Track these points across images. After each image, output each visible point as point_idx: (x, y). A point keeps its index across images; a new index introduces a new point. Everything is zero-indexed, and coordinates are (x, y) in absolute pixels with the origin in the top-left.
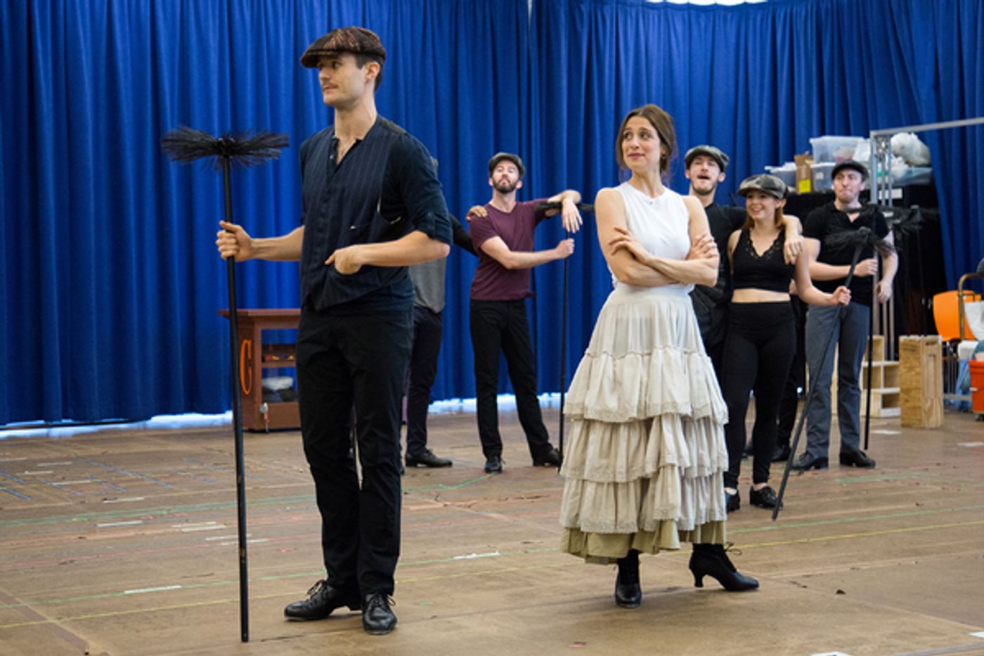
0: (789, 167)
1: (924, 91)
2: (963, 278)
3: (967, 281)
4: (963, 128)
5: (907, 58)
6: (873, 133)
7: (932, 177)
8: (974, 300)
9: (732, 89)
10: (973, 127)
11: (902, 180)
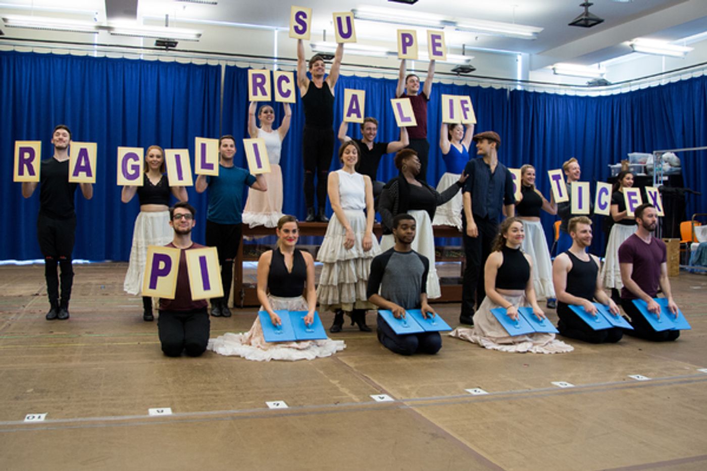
0: (619, 165)
1: (678, 135)
2: (694, 215)
3: (695, 217)
4: (695, 151)
5: (670, 120)
6: (654, 152)
7: (681, 171)
8: (698, 225)
9: (594, 132)
10: (699, 151)
11: (668, 172)
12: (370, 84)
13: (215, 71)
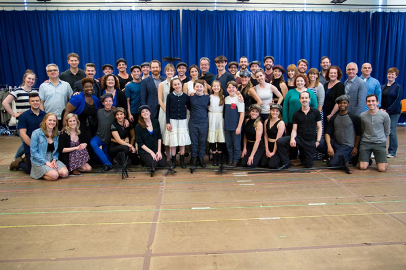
12: (275, 15)
13: (176, 14)
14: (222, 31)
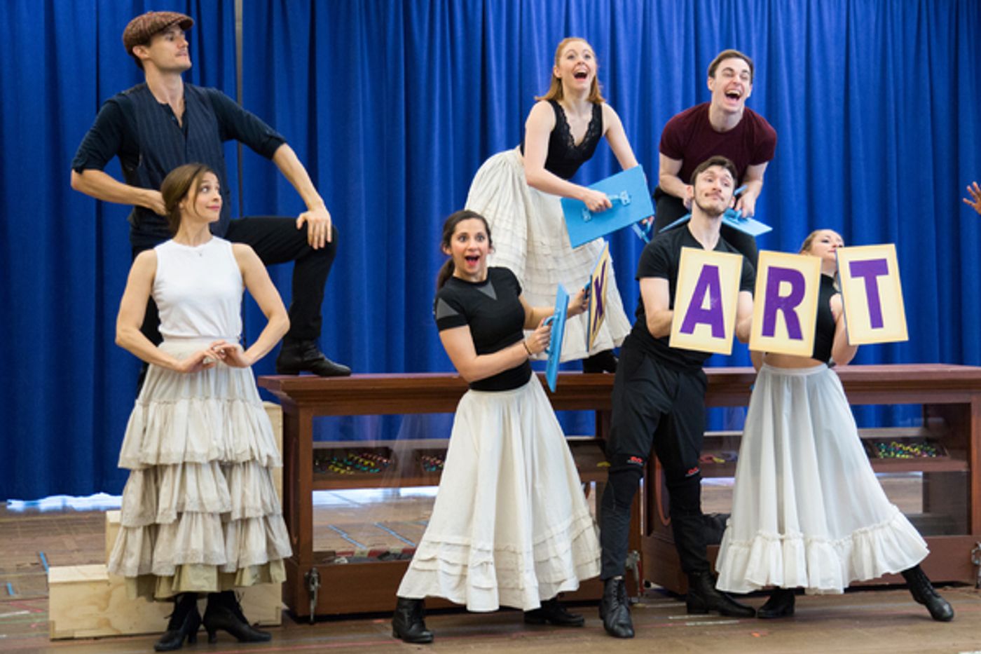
14: (426, 45)
